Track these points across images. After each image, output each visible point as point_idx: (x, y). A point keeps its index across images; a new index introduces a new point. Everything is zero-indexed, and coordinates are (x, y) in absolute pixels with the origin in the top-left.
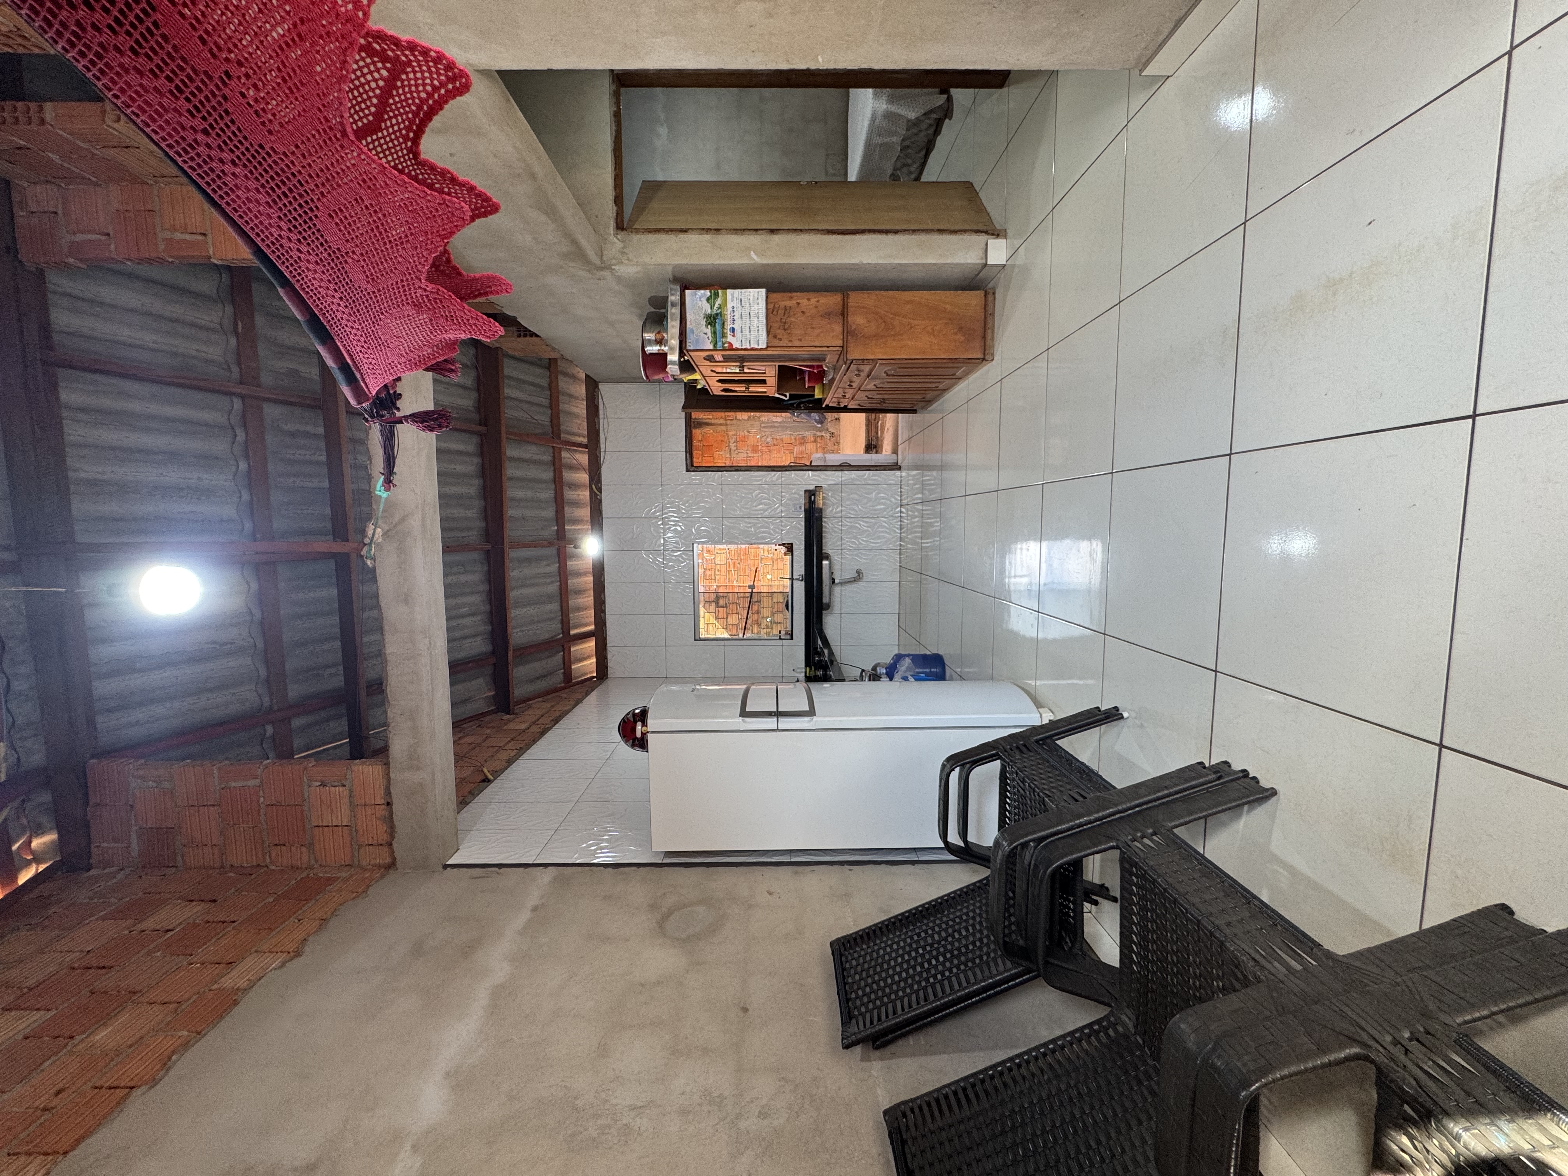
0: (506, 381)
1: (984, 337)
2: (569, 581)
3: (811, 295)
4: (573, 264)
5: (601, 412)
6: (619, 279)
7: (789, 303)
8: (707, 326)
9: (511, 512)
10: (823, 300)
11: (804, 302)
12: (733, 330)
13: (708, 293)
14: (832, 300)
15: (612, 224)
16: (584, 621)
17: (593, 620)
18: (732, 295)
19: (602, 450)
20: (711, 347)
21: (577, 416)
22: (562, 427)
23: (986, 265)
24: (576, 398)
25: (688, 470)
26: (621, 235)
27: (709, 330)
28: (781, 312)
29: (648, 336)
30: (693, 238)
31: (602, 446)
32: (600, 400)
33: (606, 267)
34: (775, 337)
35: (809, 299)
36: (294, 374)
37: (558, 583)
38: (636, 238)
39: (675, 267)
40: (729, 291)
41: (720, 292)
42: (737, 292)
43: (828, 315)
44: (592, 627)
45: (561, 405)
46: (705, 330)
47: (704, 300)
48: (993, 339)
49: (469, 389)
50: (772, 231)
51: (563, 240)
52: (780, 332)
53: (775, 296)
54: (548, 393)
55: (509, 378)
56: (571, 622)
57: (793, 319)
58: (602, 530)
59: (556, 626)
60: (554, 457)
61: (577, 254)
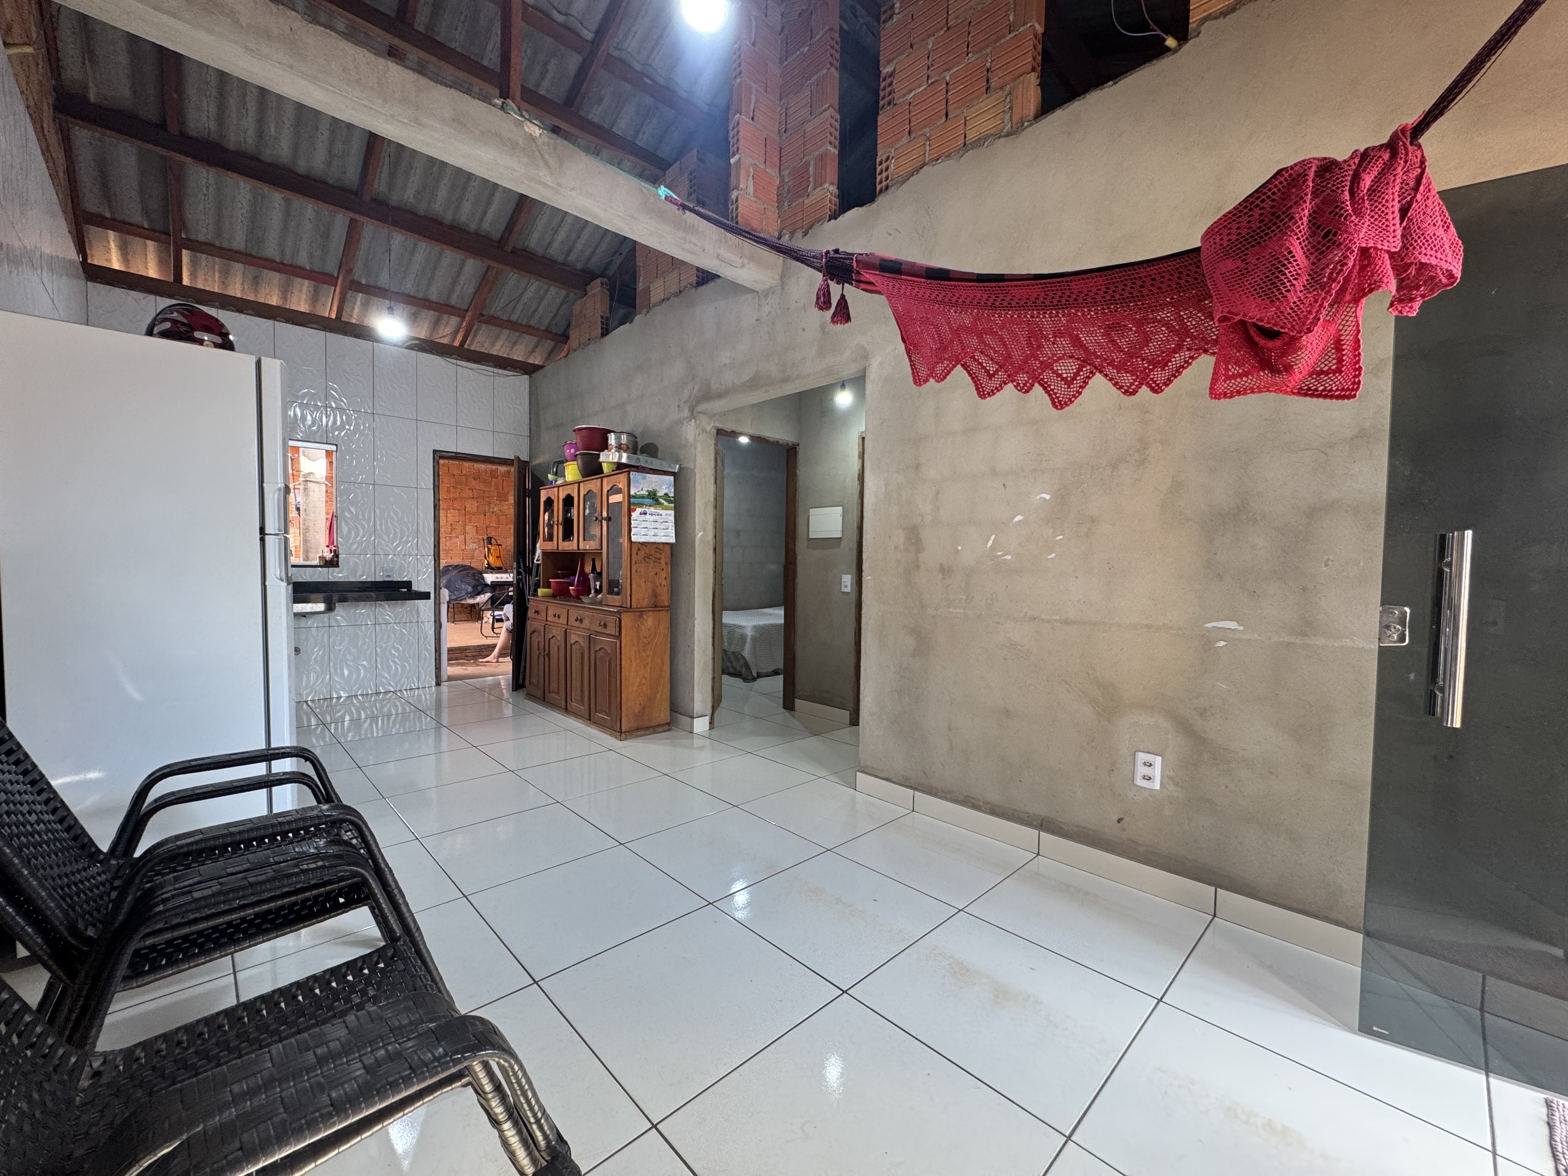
0: (546, 287)
1: (638, 729)
2: (277, 275)
3: (669, 579)
4: (697, 387)
5: (501, 371)
6: (680, 422)
7: (663, 561)
8: (648, 491)
9: (399, 238)
10: (665, 590)
11: (664, 575)
12: (645, 514)
13: (672, 495)
14: (665, 599)
15: (720, 426)
16: (201, 273)
17: (200, 285)
18: (670, 515)
19: (459, 362)
20: (632, 493)
21: (493, 344)
22: (484, 326)
23: (693, 717)
24: (512, 348)
25: (435, 452)
26: (714, 431)
27: (644, 492)
28: (657, 555)
29: (624, 438)
30: (712, 488)
31: (464, 363)
32: (512, 373)
33: (693, 415)
34: (639, 549)
35: (666, 578)
36: (600, 101)
37: (278, 260)
38: (712, 442)
39: (692, 470)
40: (672, 512)
41: (673, 505)
42: (672, 518)
43: (655, 595)
44: (186, 281)
45: (508, 331)
46: (645, 489)
47: (666, 491)
48: (637, 736)
49: (546, 250)
50: (715, 549)
51: (723, 387)
52: (642, 554)
53: (668, 549)
54: (524, 323)
55: (547, 290)
56: (204, 256)
57: (652, 565)
58: (410, 348)
59: (203, 234)
60: (453, 307)
61: (707, 395)
